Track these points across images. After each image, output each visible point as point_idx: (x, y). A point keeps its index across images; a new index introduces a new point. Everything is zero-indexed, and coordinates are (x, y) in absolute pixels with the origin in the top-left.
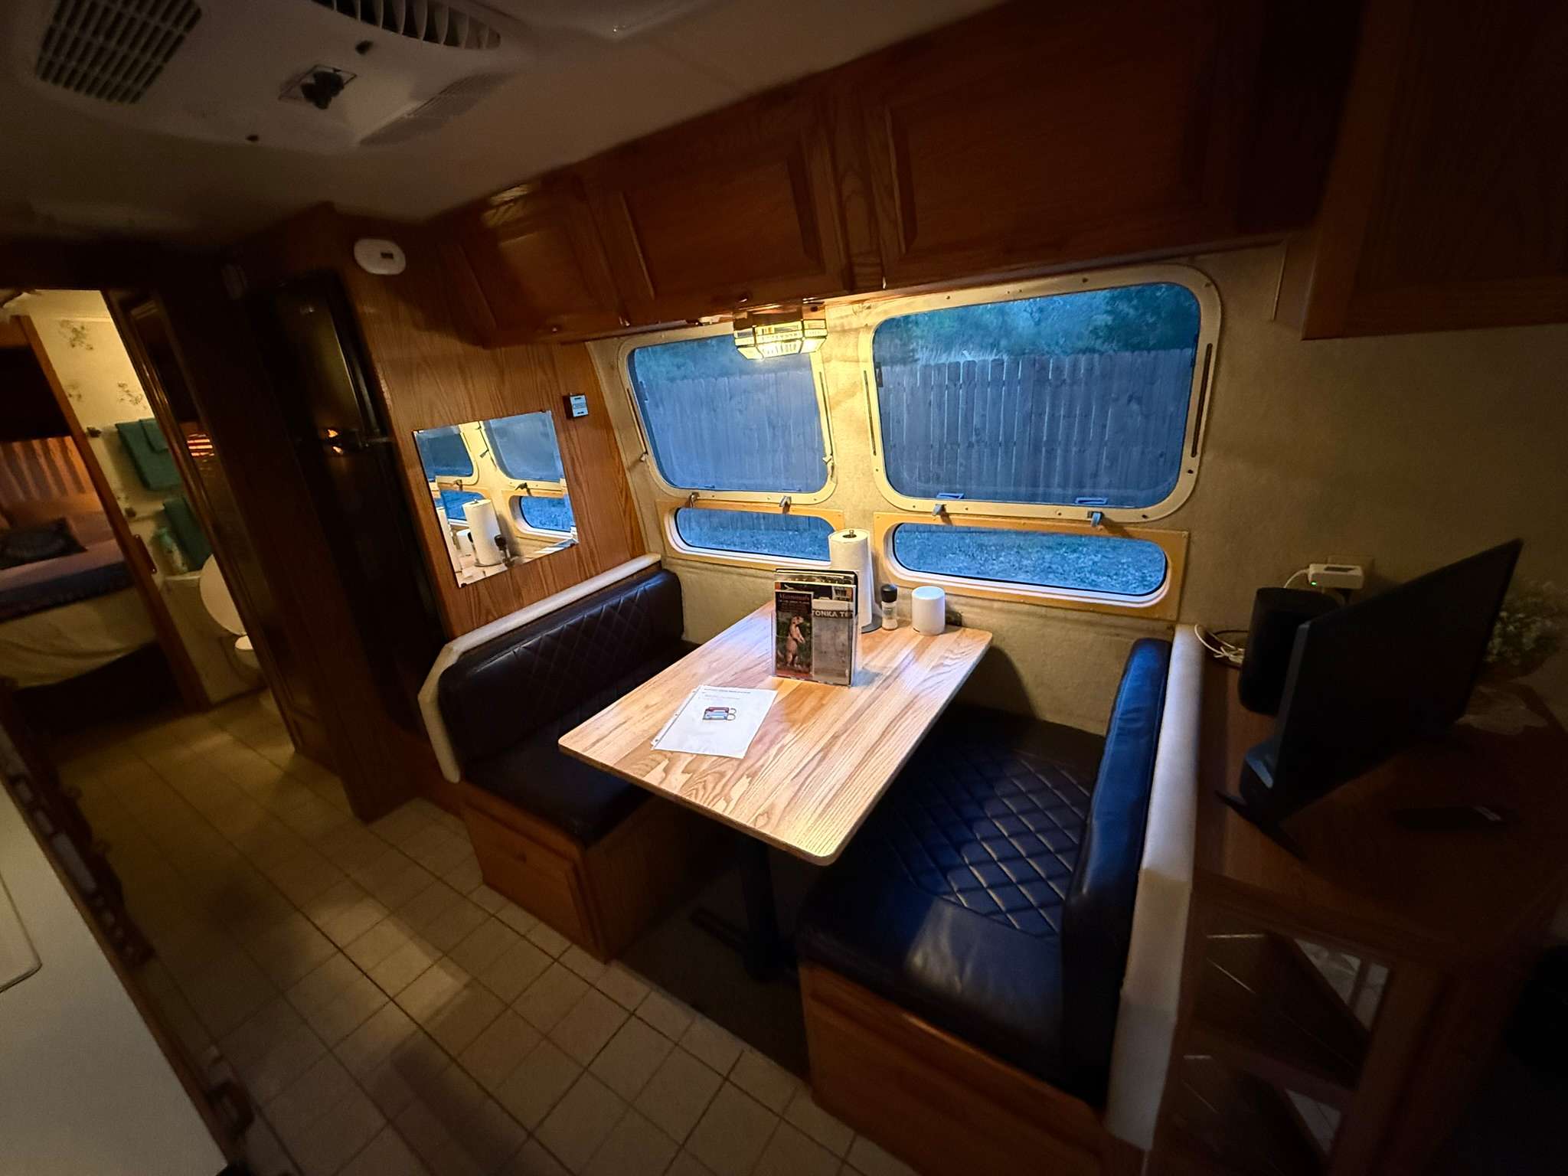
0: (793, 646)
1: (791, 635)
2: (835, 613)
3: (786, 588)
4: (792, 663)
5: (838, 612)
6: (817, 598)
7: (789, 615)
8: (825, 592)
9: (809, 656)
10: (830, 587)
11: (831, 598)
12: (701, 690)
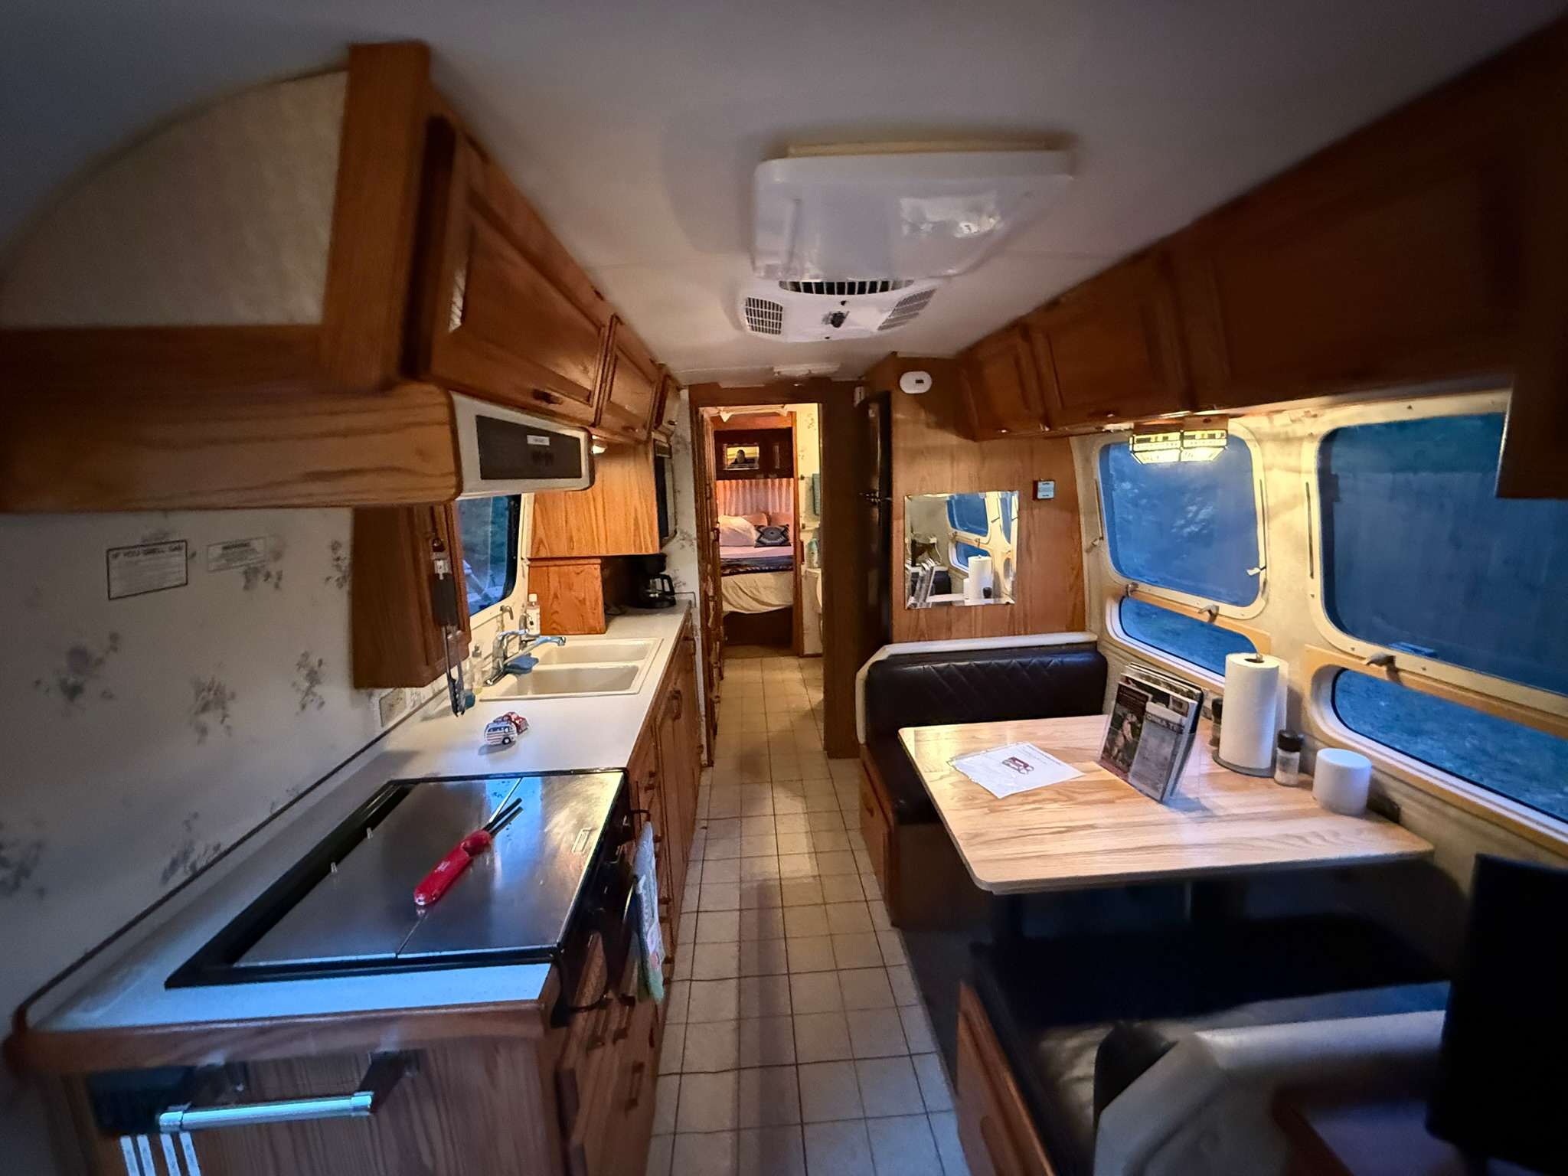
0: (1120, 741)
1: (1122, 731)
2: (1164, 723)
3: (1129, 683)
4: (1115, 758)
5: (1168, 722)
6: (1155, 702)
7: (1125, 710)
8: (1161, 698)
9: (1132, 757)
10: (1168, 695)
11: (1167, 707)
12: (1025, 745)
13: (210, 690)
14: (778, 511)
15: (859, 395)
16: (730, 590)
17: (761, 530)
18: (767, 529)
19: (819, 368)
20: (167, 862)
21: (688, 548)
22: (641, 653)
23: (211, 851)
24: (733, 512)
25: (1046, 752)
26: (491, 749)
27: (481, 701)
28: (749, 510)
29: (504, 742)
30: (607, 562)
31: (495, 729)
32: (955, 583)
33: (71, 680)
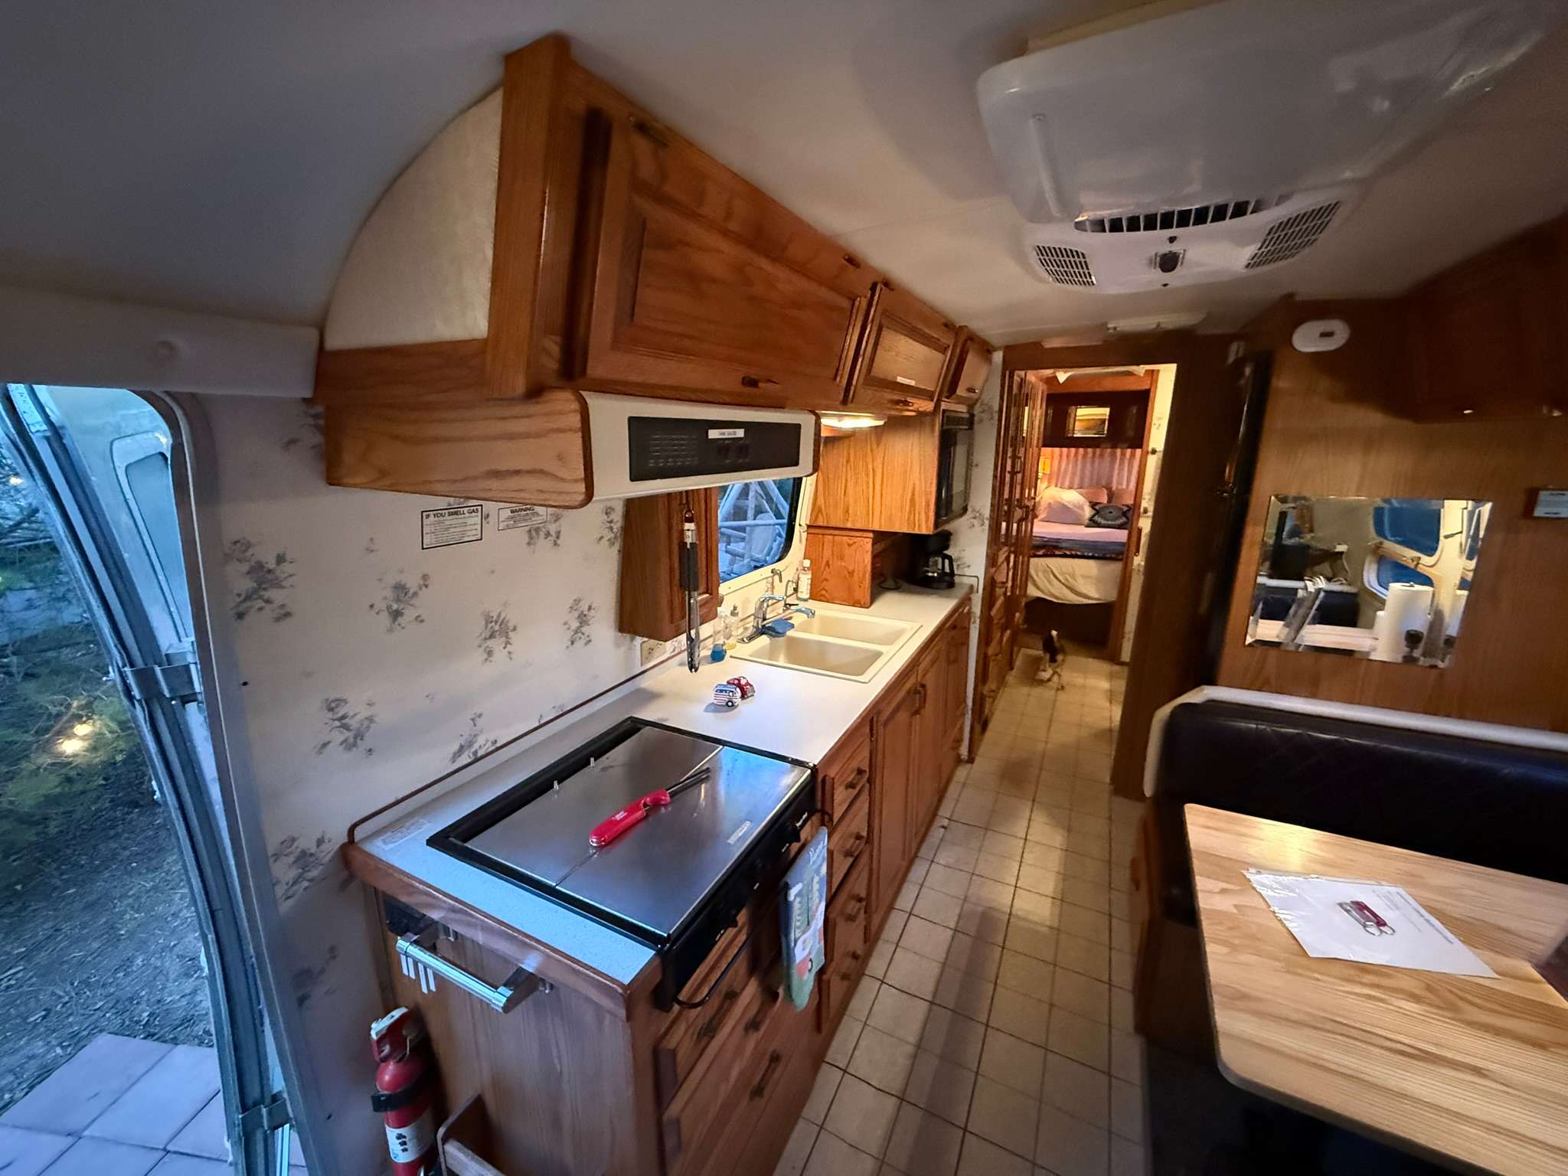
12: (1393, 889)
13: (496, 622)
14: (1124, 487)
15: (1234, 351)
16: (1040, 574)
17: (1097, 507)
18: (1106, 507)
19: (1171, 321)
20: (456, 747)
21: (978, 528)
22: (890, 639)
23: (489, 744)
24: (1067, 484)
25: (1431, 913)
26: (715, 708)
27: (731, 657)
28: (1087, 480)
29: (727, 704)
30: (879, 536)
31: (721, 691)
32: (1365, 610)
33: (395, 606)
